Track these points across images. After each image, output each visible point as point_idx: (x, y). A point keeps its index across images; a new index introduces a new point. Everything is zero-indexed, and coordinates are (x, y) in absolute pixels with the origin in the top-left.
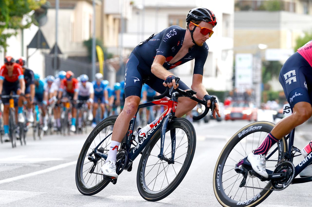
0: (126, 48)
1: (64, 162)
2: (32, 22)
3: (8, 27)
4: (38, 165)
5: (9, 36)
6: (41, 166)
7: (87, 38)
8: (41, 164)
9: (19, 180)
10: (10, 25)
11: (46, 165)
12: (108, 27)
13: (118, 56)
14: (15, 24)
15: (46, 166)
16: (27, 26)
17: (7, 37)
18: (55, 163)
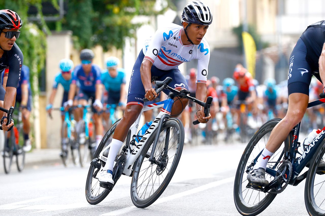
0: (286, 35)
1: (215, 180)
2: (169, 6)
3: (139, 14)
4: (183, 185)
5: (139, 25)
6: (186, 185)
7: (236, 24)
8: (187, 183)
9: (161, 204)
10: (141, 10)
11: (192, 184)
12: (262, 9)
13: (275, 45)
14: (147, 10)
15: (192, 186)
16: (162, 12)
17: (137, 27)
18: (204, 182)
